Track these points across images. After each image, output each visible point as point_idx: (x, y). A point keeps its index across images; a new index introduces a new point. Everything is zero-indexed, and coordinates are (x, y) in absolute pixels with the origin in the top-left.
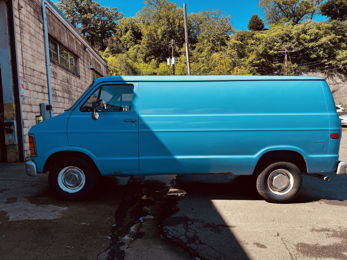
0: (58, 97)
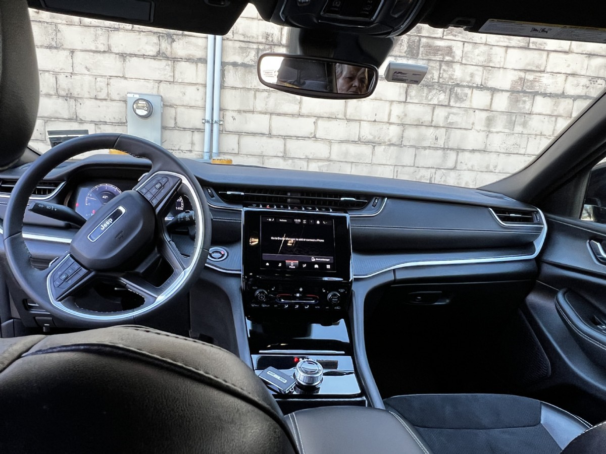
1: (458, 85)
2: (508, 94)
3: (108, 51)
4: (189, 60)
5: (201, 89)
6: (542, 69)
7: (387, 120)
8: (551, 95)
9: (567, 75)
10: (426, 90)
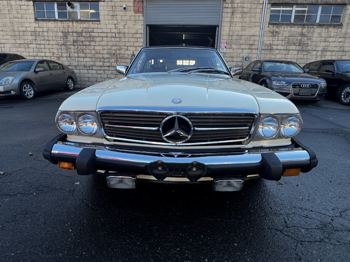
0: (274, 50)
1: (309, 50)
2: (321, 51)
3: (240, 48)
4: (255, 49)
5: (257, 54)
6: (329, 46)
7: (293, 58)
8: (331, 51)
9: (334, 47)
10: (302, 52)
